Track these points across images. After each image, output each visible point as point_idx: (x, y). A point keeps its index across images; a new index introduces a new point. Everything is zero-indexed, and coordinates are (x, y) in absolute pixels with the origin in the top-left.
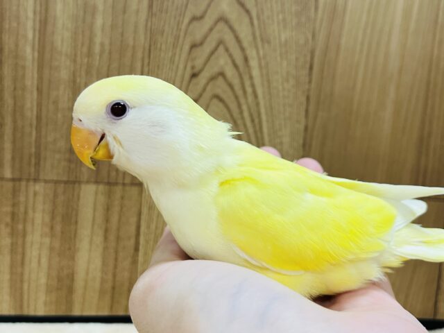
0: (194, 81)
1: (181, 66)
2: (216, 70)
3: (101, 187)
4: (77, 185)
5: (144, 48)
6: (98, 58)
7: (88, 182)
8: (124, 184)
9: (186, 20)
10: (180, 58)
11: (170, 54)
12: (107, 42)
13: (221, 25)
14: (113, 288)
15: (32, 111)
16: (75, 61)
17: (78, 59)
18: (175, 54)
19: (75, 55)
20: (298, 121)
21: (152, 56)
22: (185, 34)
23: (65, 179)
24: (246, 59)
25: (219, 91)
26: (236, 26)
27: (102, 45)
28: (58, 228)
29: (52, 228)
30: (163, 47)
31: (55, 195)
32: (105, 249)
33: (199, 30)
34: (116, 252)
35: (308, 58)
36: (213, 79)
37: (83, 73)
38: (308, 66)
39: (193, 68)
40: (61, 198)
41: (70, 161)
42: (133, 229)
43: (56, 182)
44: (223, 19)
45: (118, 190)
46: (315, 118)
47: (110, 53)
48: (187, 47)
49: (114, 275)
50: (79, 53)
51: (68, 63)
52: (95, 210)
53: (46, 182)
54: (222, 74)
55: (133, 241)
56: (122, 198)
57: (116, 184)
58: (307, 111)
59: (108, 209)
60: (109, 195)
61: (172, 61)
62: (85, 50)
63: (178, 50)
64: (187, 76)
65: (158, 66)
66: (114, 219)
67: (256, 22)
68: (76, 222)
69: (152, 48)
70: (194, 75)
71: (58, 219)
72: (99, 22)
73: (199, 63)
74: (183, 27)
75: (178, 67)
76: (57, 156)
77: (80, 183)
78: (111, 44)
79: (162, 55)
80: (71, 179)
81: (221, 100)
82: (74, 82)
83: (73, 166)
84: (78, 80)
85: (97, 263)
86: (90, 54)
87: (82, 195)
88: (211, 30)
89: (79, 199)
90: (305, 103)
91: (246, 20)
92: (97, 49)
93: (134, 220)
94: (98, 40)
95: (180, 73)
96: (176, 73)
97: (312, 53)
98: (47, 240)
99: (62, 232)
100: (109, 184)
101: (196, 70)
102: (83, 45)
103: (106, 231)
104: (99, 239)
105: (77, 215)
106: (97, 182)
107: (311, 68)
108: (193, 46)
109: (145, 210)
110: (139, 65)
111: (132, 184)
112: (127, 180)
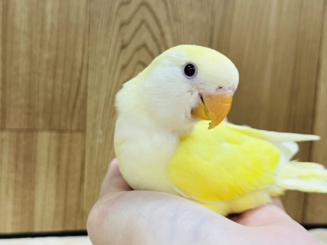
0: (124, 51)
1: (113, 40)
2: (140, 42)
3: (54, 134)
4: (35, 133)
6: (49, 35)
7: (43, 130)
8: (71, 131)
9: (117, 5)
11: (105, 31)
12: (56, 22)
13: (143, 9)
14: (65, 210)
16: (31, 37)
17: (34, 36)
21: (91, 33)
22: (116, 15)
23: (25, 128)
24: (163, 34)
25: (142, 59)
26: (155, 9)
27: (52, 24)
28: (21, 166)
29: (16, 166)
30: (100, 25)
31: (18, 141)
32: (58, 181)
33: (127, 12)
34: (67, 183)
36: (138, 49)
37: (38, 46)
39: (123, 41)
40: (23, 143)
41: (29, 114)
42: (78, 166)
43: (19, 131)
44: (144, 4)
45: (67, 136)
47: (58, 30)
48: (117, 26)
49: (66, 201)
50: (34, 31)
51: (26, 39)
52: (49, 151)
53: (11, 130)
54: (144, 46)
55: (79, 174)
56: (70, 141)
57: (65, 131)
59: (59, 150)
60: (60, 139)
61: (106, 36)
62: (39, 28)
63: (111, 28)
64: (118, 47)
65: (96, 40)
66: (65, 157)
67: (169, 6)
68: (35, 161)
69: (91, 26)
70: (124, 47)
71: (21, 159)
72: (49, 6)
73: (127, 37)
74: (115, 10)
75: (111, 41)
76: (19, 111)
77: (37, 130)
78: (59, 24)
79: (99, 32)
80: (30, 128)
81: (144, 65)
82: (31, 53)
83: (31, 118)
84: (34, 52)
85: (52, 191)
86: (42, 31)
87: (39, 140)
88: (136, 12)
89: (36, 144)
92: (48, 27)
93: (79, 158)
94: (49, 20)
95: (113, 45)
96: (110, 45)
97: (212, 30)
98: (12, 176)
99: (25, 169)
100: (60, 131)
101: (125, 43)
102: (37, 25)
103: (59, 168)
104: (52, 174)
105: (35, 156)
106: (50, 130)
108: (123, 25)
109: (88, 151)
110: (80, 40)
111: (78, 130)
112: (74, 128)
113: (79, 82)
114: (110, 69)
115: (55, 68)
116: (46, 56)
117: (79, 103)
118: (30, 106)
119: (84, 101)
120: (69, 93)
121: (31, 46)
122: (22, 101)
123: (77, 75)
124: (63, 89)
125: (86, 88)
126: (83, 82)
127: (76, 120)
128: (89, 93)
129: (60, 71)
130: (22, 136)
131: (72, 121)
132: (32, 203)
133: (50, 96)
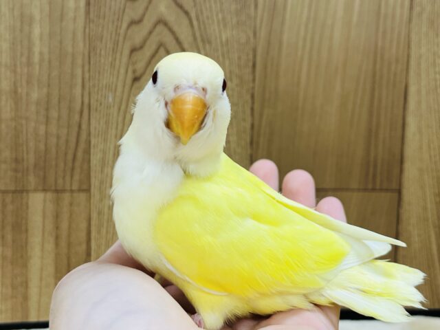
0: (137, 84)
1: (122, 71)
3: (49, 195)
4: (25, 194)
5: (84, 54)
6: (37, 67)
7: (36, 190)
8: (72, 191)
9: (125, 25)
10: (120, 63)
11: (110, 59)
12: (46, 50)
13: (160, 28)
16: (15, 72)
17: (19, 70)
18: (115, 59)
19: (15, 65)
20: (244, 120)
21: (92, 63)
22: (125, 38)
23: (13, 188)
26: (175, 28)
27: (41, 53)
28: (9, 237)
29: (3, 238)
30: (103, 52)
31: (4, 206)
32: (57, 255)
33: (138, 34)
34: (69, 258)
35: (251, 56)
37: (24, 83)
38: (251, 64)
39: (134, 72)
40: (10, 207)
41: (16, 170)
42: (83, 235)
43: (5, 192)
44: (161, 22)
45: (66, 197)
46: (261, 115)
47: (50, 62)
48: (126, 52)
50: (18, 63)
51: (8, 73)
52: (44, 217)
55: (84, 246)
56: (71, 204)
57: (64, 191)
58: (252, 109)
59: (57, 216)
60: (57, 202)
61: (112, 65)
62: (24, 60)
63: (118, 55)
64: (129, 81)
65: (99, 73)
66: (64, 225)
67: (195, 23)
68: (27, 231)
69: (92, 54)
70: (136, 79)
71: (9, 228)
72: (37, 31)
73: (140, 67)
74: (122, 31)
75: (119, 72)
76: (3, 166)
77: (27, 191)
78: (50, 53)
79: (102, 61)
80: (18, 189)
82: (16, 92)
83: (19, 175)
84: (20, 90)
85: (50, 269)
86: (29, 63)
87: (30, 203)
88: (150, 33)
89: (27, 208)
90: (250, 101)
91: (185, 21)
92: (36, 58)
93: (83, 225)
94: (36, 50)
95: (121, 77)
96: (118, 78)
97: (255, 51)
99: (14, 241)
100: (57, 191)
101: (138, 74)
102: (22, 55)
103: (57, 238)
104: (50, 246)
105: (27, 224)
106: (45, 190)
107: (254, 66)
108: (133, 50)
109: (94, 215)
110: (79, 72)
111: (80, 190)
112: (75, 187)
113: (80, 126)
114: (119, 109)
115: (47, 109)
116: (35, 95)
117: (80, 154)
118: (16, 161)
119: (87, 152)
120: (67, 141)
121: (15, 83)
122: (7, 154)
123: (77, 117)
124: (58, 137)
125: (89, 134)
126: (84, 126)
127: (76, 177)
128: (93, 141)
129: (54, 114)
130: (9, 198)
131: (72, 177)
132: (26, 284)
133: (42, 147)
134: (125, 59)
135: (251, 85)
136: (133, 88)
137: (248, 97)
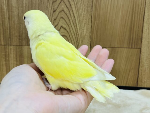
1: (50, 9)
2: (61, 9)
4: (22, 46)
5: (38, 4)
6: (25, 8)
7: (25, 45)
10: (49, 6)
11: (46, 5)
12: (27, 3)
15: (7, 25)
16: (18, 9)
17: (19, 9)
18: (48, 5)
19: (18, 7)
20: (89, 24)
21: (41, 6)
23: (19, 45)
24: (71, 5)
25: (62, 16)
27: (26, 3)
28: (18, 59)
29: (16, 59)
30: (44, 3)
31: (16, 49)
35: (91, 3)
36: (60, 12)
37: (21, 13)
38: (91, 6)
40: (18, 50)
41: (19, 39)
43: (16, 45)
46: (94, 23)
47: (28, 6)
48: (51, 2)
50: (19, 7)
51: (16, 10)
53: (13, 45)
54: (63, 10)
58: (91, 21)
61: (47, 7)
62: (21, 5)
63: (49, 3)
64: (52, 12)
65: (43, 9)
68: (23, 57)
69: (41, 3)
71: (18, 56)
73: (55, 7)
75: (49, 9)
76: (16, 38)
77: (23, 46)
78: (28, 3)
79: (44, 5)
80: (20, 45)
81: (63, 19)
82: (19, 15)
83: (20, 41)
84: (20, 15)
86: (22, 7)
87: (24, 49)
89: (23, 50)
92: (24, 5)
94: (24, 2)
95: (50, 11)
96: (49, 11)
98: (15, 62)
99: (19, 60)
101: (55, 10)
102: (20, 4)
105: (23, 55)
107: (92, 6)
108: (53, 2)
118: (19, 36)
122: (17, 34)
130: (18, 47)
134: (51, 5)
135: (91, 13)
136: (54, 14)
137: (90, 17)
